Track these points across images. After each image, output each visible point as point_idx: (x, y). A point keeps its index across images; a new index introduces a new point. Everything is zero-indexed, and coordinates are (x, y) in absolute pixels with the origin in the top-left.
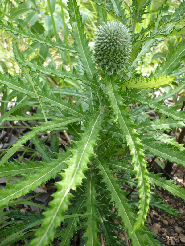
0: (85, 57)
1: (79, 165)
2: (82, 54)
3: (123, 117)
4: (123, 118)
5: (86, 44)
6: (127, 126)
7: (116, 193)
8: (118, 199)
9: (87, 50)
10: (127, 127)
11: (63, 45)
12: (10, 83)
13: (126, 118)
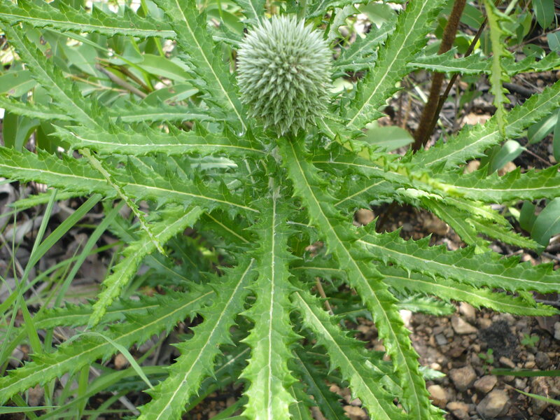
0: (207, 61)
1: (270, 367)
2: (198, 53)
3: (341, 240)
4: (341, 242)
5: (199, 24)
6: (355, 258)
7: (338, 347)
8: (344, 358)
9: (207, 40)
10: (354, 262)
11: (140, 23)
12: (45, 169)
13: (349, 242)
